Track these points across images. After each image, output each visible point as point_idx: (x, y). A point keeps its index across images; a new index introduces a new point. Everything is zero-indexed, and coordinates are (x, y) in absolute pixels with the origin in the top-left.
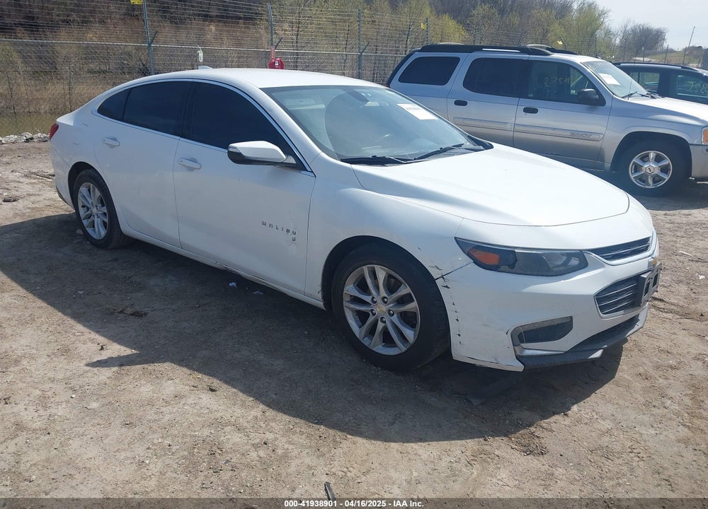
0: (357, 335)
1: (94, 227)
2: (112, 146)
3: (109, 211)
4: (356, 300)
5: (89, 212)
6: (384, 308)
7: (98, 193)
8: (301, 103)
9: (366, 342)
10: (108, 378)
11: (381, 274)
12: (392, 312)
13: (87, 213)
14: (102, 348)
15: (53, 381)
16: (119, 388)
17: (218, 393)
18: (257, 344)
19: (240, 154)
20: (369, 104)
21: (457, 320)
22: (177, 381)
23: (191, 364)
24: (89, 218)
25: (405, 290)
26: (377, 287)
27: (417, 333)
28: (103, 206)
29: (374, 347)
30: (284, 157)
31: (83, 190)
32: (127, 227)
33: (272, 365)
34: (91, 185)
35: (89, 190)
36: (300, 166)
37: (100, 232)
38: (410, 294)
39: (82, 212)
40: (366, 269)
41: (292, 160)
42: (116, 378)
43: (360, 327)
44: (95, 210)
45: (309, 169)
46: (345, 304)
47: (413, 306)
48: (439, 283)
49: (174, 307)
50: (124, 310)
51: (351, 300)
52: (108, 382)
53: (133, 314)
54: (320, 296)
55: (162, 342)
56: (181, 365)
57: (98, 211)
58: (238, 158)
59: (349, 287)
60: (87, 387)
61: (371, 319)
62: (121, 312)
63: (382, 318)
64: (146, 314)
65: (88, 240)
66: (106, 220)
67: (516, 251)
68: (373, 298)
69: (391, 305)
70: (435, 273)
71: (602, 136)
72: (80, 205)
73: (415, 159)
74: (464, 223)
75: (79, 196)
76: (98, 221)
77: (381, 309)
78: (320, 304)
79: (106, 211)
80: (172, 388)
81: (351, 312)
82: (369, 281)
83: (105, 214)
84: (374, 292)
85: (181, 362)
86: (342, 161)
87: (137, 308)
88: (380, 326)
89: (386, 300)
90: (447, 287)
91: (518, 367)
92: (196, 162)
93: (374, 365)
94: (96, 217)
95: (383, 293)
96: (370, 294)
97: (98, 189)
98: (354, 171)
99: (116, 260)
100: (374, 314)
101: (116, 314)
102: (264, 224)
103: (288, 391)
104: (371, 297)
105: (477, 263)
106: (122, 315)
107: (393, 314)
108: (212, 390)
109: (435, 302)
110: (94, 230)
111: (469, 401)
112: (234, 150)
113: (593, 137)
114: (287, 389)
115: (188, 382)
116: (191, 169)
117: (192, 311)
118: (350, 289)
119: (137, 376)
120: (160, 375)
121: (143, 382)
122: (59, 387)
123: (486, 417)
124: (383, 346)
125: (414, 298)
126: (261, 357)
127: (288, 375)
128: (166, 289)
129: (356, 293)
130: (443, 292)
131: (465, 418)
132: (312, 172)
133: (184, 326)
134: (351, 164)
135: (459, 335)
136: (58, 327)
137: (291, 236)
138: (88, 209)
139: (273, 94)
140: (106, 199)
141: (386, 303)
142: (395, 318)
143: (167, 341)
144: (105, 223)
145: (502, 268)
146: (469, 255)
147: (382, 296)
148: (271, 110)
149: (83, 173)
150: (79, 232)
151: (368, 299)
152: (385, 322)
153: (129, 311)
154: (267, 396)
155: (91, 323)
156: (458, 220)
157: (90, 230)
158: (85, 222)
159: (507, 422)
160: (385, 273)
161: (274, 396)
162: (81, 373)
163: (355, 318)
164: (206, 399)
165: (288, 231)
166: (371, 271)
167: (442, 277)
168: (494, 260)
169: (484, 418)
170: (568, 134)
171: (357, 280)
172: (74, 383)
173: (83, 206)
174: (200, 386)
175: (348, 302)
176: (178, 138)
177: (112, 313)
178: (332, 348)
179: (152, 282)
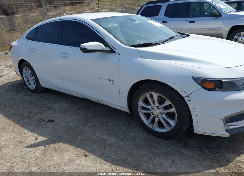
0: (146, 124)
1: (30, 85)
2: (33, 52)
3: (35, 78)
4: (144, 108)
5: (28, 79)
6: (158, 111)
7: (30, 71)
8: (108, 25)
9: (151, 126)
10: (40, 154)
11: (155, 96)
12: (162, 113)
13: (27, 80)
14: (36, 139)
15: (16, 158)
16: (44, 159)
17: (88, 157)
18: (102, 130)
19: (85, 49)
20: (136, 22)
21: (196, 116)
22: (70, 152)
23: (75, 143)
24: (28, 81)
25: (168, 103)
26: (154, 102)
27: (176, 122)
28: (33, 76)
29: (154, 129)
30: (105, 47)
31: (24, 70)
32: (43, 84)
33: (110, 140)
34: (27, 68)
35: (27, 70)
36: (112, 51)
37: (33, 87)
38: (170, 105)
39: (25, 79)
40: (148, 95)
41: (108, 49)
42: (44, 154)
43: (147, 120)
44: (30, 78)
45: (116, 52)
46: (139, 110)
47: (173, 110)
48: (186, 99)
49: (65, 116)
50: (45, 120)
51: (142, 108)
52: (40, 156)
53: (49, 121)
54: (127, 107)
55: (62, 133)
56: (71, 145)
57: (31, 78)
58: (85, 50)
59: (140, 103)
60: (30, 160)
61: (152, 116)
62: (44, 121)
63: (157, 116)
64: (54, 121)
65: (29, 90)
66: (35, 82)
67: (223, 80)
68: (152, 107)
69: (161, 110)
70: (183, 95)
71: (221, 29)
72: (24, 77)
73: (161, 43)
74: (195, 69)
75: (23, 73)
76: (32, 83)
77: (156, 112)
78: (127, 111)
79: (34, 78)
80: (68, 157)
81: (142, 114)
82: (150, 100)
83: (34, 79)
84: (152, 104)
85: (71, 143)
86: (131, 46)
87: (50, 118)
88: (157, 119)
89: (158, 107)
90: (190, 101)
91: (227, 135)
92: (67, 54)
93: (156, 137)
94: (31, 81)
95: (157, 104)
96: (150, 105)
97: (30, 70)
98: (137, 50)
99: (41, 97)
100: (153, 114)
101: (42, 122)
102: (99, 78)
103: (120, 153)
104: (151, 107)
105: (204, 88)
106: (44, 122)
107: (163, 114)
108: (86, 156)
109: (184, 108)
110: (31, 86)
111: (203, 151)
112: (83, 47)
113: (218, 29)
114: (119, 152)
115: (75, 153)
116: (65, 58)
117: (73, 117)
118: (141, 104)
119: (52, 152)
120: (62, 150)
121: (55, 155)
122: (18, 161)
123: (213, 159)
124: (159, 128)
125: (173, 106)
126: (105, 137)
127: (118, 145)
128: (61, 108)
129: (144, 105)
130: (188, 103)
131: (204, 160)
132: (118, 53)
133: (70, 124)
134: (135, 47)
135: (198, 122)
136: (18, 130)
137: (111, 82)
138: (27, 78)
139: (96, 21)
140: (34, 73)
141: (159, 109)
142: (164, 116)
143: (64, 133)
144: (34, 83)
145: (217, 89)
146: (200, 84)
147: (156, 106)
148: (96, 28)
149: (23, 64)
150: (25, 87)
151: (149, 107)
152: (159, 117)
153: (47, 120)
154: (111, 157)
155: (32, 127)
156: (192, 68)
157: (29, 86)
158: (27, 83)
159: (224, 161)
160: (157, 96)
161: (114, 157)
162: (27, 152)
163: (144, 116)
164: (84, 161)
165: (110, 80)
166: (151, 95)
167: (188, 96)
168: (212, 86)
169: (213, 160)
170: (208, 29)
171: (144, 99)
172: (25, 158)
173: (26, 77)
174: (80, 154)
175: (140, 109)
176: (59, 45)
177: (40, 122)
178: (134, 129)
179: (55, 106)
